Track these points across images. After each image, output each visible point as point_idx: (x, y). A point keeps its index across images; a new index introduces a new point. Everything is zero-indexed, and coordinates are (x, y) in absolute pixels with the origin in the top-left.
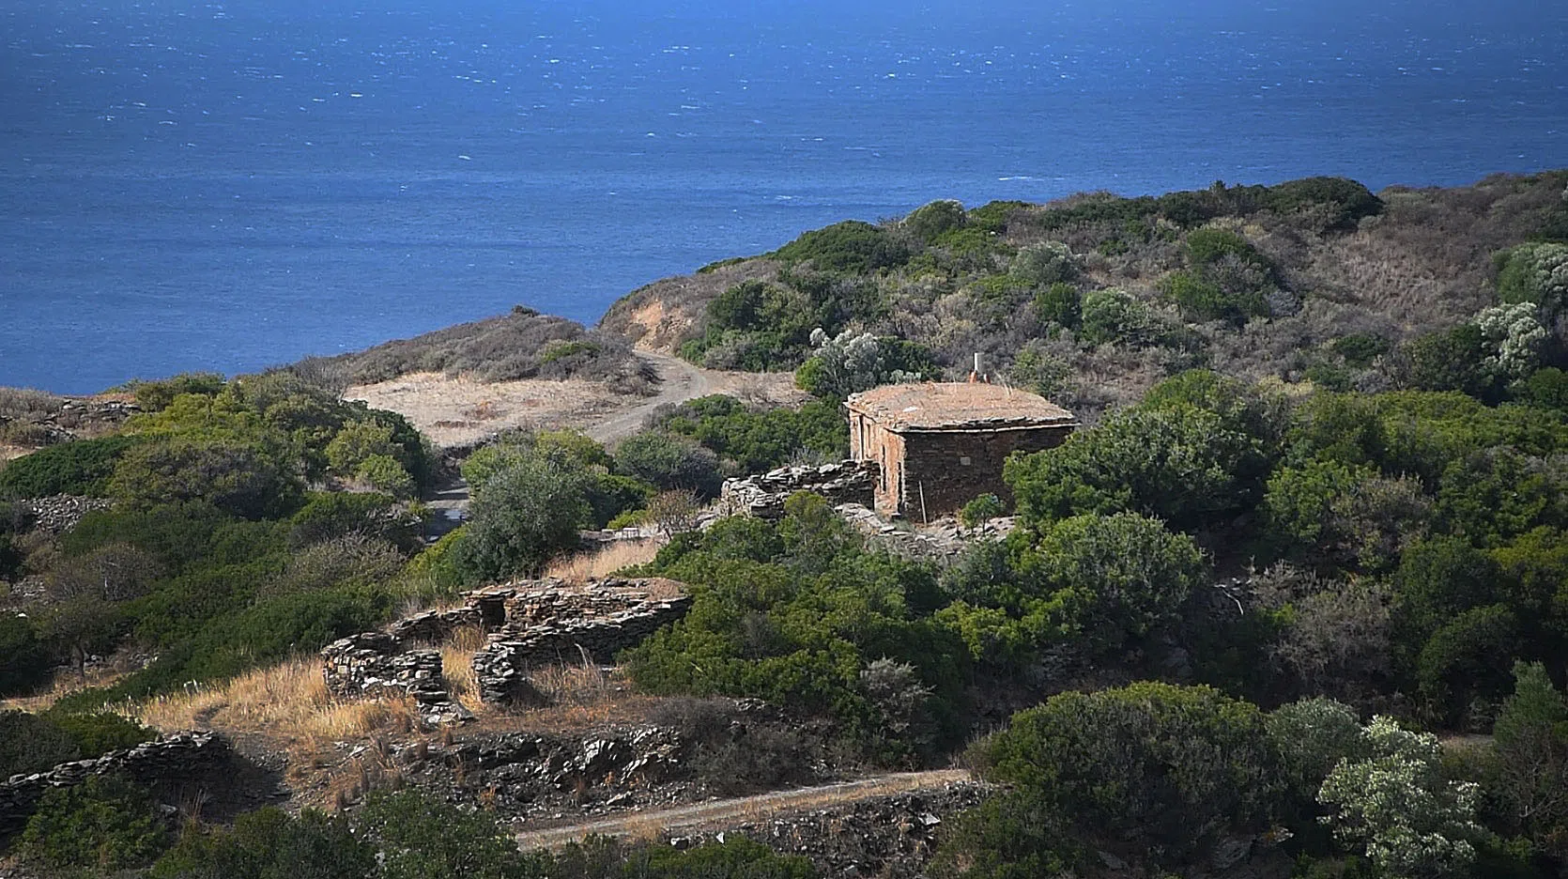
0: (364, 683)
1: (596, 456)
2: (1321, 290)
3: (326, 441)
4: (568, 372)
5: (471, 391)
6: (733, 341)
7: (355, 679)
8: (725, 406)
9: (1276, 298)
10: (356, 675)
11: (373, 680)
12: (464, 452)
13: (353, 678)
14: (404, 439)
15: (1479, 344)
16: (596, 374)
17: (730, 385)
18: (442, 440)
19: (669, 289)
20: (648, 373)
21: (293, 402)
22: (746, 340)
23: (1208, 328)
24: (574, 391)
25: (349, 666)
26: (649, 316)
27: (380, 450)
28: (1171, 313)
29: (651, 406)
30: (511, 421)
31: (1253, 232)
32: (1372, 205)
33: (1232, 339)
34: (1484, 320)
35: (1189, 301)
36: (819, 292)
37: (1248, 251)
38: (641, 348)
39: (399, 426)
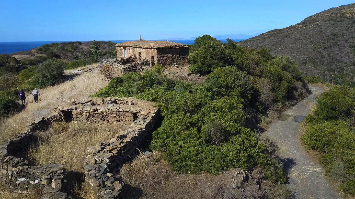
0: (17, 180)
1: (31, 60)
2: (80, 48)
3: (8, 60)
4: (28, 54)
5: (20, 56)
6: (40, 52)
7: (12, 178)
8: (41, 56)
9: (77, 48)
10: (12, 176)
11: (22, 179)
12: (20, 60)
13: (10, 177)
14: (15, 59)
15: (91, 51)
16: (30, 55)
17: (41, 55)
18: (18, 59)
19: (34, 49)
20: (34, 54)
21: (4, 56)
22: (41, 52)
23: (73, 51)
24: (28, 56)
25: (7, 170)
26: (33, 51)
27: (13, 60)
28: (70, 49)
29: (35, 56)
30: (24, 58)
31: (74, 44)
32: (81, 43)
33: (75, 51)
34: (91, 50)
35: (72, 49)
36: (46, 48)
37: (74, 45)
38: (33, 53)
39: (15, 58)
